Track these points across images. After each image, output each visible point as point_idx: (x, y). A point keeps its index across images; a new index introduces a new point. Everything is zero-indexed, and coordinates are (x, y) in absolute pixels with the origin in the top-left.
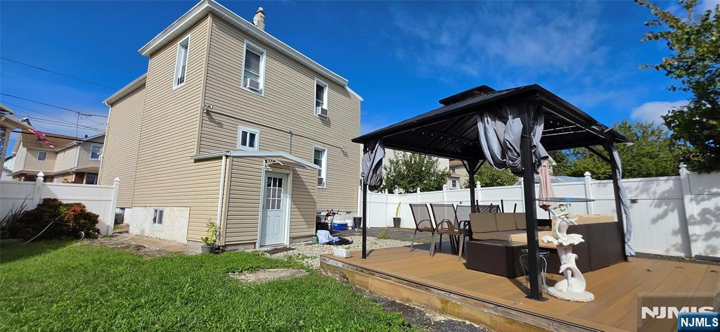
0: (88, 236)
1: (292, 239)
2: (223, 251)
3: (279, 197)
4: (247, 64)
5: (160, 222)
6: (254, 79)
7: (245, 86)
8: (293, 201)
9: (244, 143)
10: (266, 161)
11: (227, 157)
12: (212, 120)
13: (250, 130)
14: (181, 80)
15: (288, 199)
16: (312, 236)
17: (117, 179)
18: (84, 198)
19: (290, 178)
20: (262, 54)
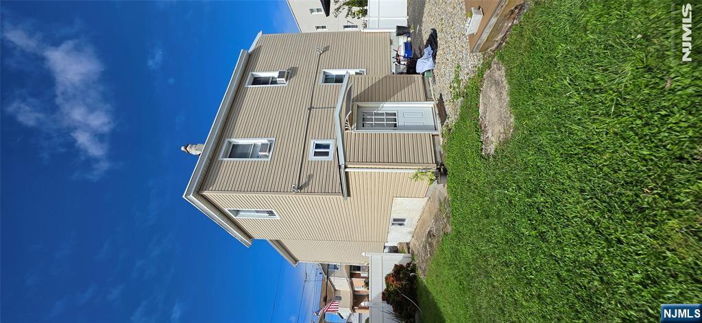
0: (413, 270)
1: (427, 98)
2: (442, 164)
3: (382, 114)
4: (245, 156)
5: (404, 220)
6: (259, 149)
7: (267, 156)
8: (386, 100)
9: (327, 154)
10: (346, 129)
11: (346, 167)
12: (306, 184)
13: (312, 149)
14: (271, 213)
15: (385, 105)
16: (423, 78)
17: (363, 254)
18: (380, 275)
19: (361, 104)
20: (230, 143)
